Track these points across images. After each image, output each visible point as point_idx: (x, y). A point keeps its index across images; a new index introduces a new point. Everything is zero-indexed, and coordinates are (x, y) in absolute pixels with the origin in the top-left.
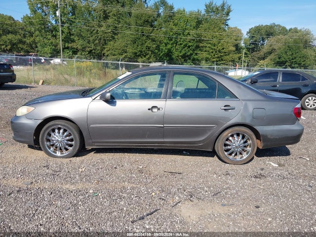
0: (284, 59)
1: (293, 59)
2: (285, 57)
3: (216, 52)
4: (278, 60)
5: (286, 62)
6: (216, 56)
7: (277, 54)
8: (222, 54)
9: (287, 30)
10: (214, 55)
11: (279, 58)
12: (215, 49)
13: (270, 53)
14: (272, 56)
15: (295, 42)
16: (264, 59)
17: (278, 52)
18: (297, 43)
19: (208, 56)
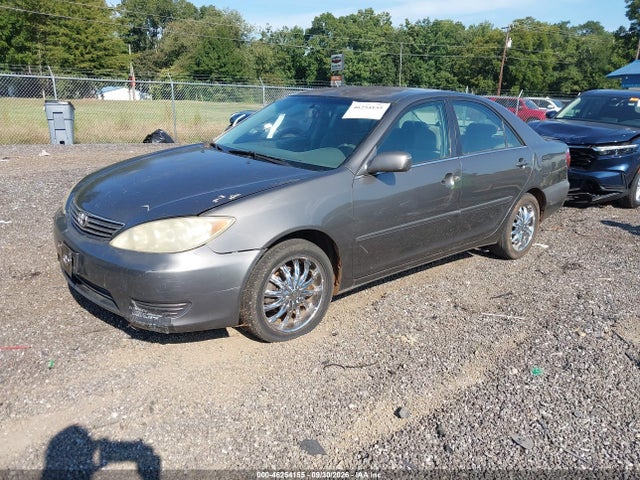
0: (206, 68)
1: (221, 67)
2: (207, 63)
3: (86, 47)
4: (196, 68)
5: (211, 72)
6: (87, 57)
7: (191, 57)
8: (100, 53)
9: (196, 10)
10: (82, 55)
11: (198, 65)
12: (80, 41)
13: (177, 54)
14: (183, 60)
15: (220, 32)
16: (166, 64)
17: (193, 52)
18: (223, 36)
19: (67, 55)
